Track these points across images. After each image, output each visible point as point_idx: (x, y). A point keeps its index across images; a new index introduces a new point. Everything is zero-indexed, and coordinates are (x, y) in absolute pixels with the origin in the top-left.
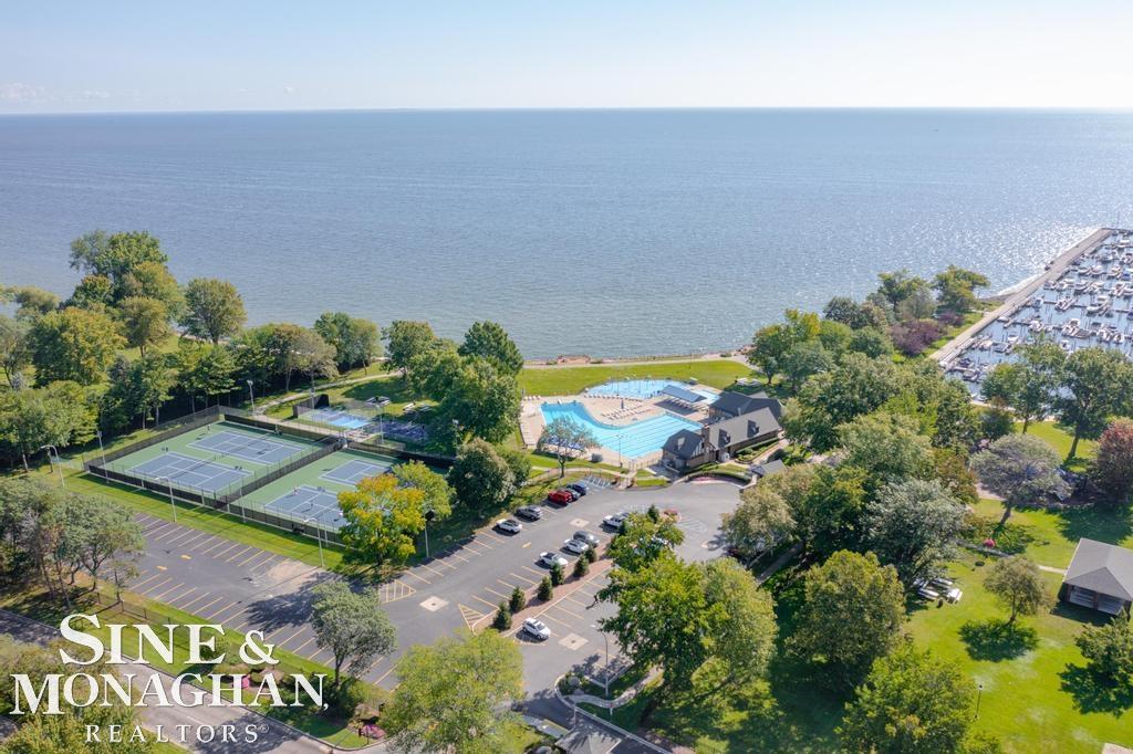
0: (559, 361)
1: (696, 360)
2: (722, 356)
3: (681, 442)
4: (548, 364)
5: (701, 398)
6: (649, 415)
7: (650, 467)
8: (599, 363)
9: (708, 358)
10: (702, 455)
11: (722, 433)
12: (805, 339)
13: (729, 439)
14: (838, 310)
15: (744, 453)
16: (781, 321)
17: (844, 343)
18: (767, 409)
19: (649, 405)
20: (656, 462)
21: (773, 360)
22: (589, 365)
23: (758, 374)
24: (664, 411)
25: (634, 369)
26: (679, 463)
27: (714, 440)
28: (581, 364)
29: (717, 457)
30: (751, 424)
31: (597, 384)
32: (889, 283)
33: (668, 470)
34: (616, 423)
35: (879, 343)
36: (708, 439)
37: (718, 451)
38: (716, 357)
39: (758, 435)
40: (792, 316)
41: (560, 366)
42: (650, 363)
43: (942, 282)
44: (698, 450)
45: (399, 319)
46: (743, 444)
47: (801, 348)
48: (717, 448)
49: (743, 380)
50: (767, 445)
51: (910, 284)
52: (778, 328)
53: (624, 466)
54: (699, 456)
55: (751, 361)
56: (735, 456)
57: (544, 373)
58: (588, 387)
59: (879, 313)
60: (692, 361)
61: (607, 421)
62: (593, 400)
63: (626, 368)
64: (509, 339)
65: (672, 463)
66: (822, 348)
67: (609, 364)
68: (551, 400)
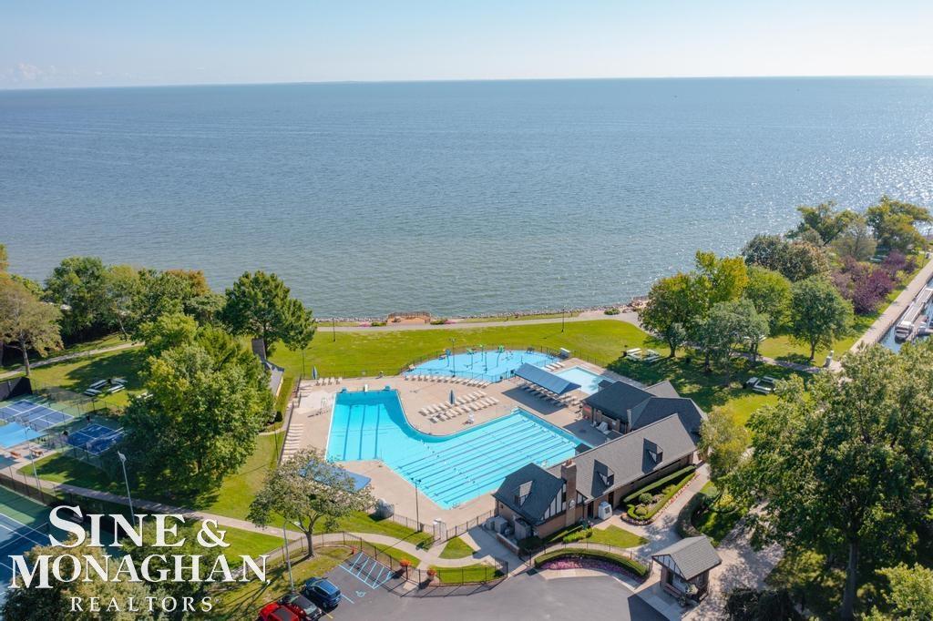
0: (390, 321)
1: (572, 320)
2: (607, 313)
3: (525, 489)
4: (373, 325)
5: (572, 387)
6: (492, 414)
7: (471, 531)
8: (441, 323)
9: (589, 316)
10: (563, 512)
11: (600, 469)
12: (725, 297)
13: (611, 479)
14: (763, 252)
15: (636, 501)
16: (690, 269)
17: (784, 301)
18: (676, 416)
19: (495, 395)
20: (482, 521)
21: (679, 327)
22: (429, 327)
23: (655, 342)
24: (516, 405)
25: (488, 332)
26: (521, 530)
27: (584, 485)
28: (418, 325)
29: (591, 513)
30: (649, 448)
31: (429, 357)
32: (812, 219)
33: (501, 541)
34: (438, 429)
35: (831, 300)
36: (573, 485)
37: (591, 505)
38: (599, 315)
39: (661, 465)
40: (705, 261)
41: (391, 328)
42: (510, 323)
43: (876, 217)
44: (556, 506)
45: (147, 268)
46: (635, 486)
47: (723, 311)
48: (590, 498)
49: (635, 352)
50: (676, 481)
51: (838, 219)
52: (685, 280)
53: (426, 530)
54: (557, 515)
55: (646, 325)
56: (621, 507)
57: (365, 338)
58: (414, 363)
59: (818, 255)
60: (566, 320)
61: (423, 426)
62: (416, 386)
63: (475, 331)
64: (291, 297)
65: (509, 528)
66: (753, 311)
67: (457, 324)
68: (352, 386)
